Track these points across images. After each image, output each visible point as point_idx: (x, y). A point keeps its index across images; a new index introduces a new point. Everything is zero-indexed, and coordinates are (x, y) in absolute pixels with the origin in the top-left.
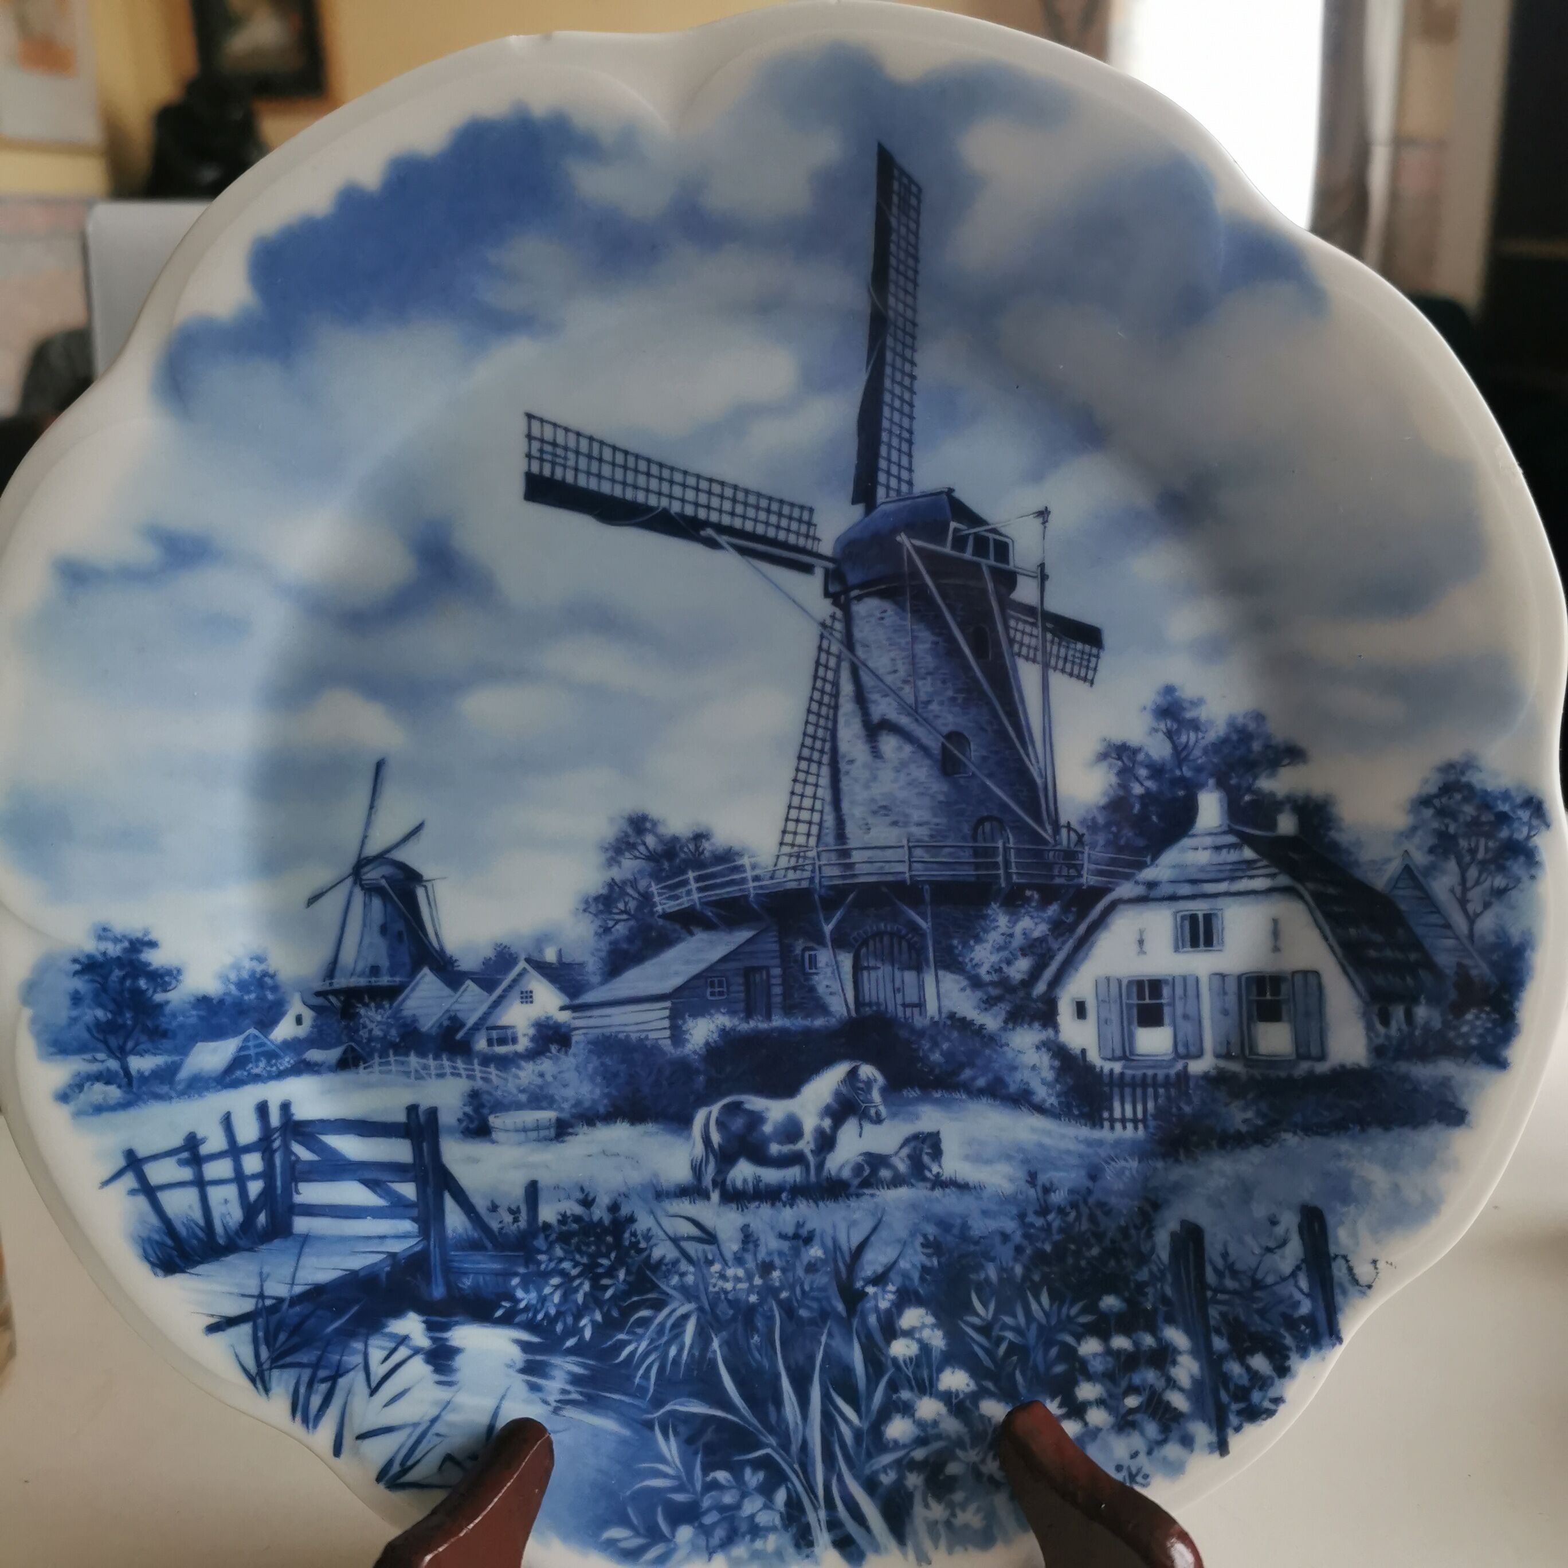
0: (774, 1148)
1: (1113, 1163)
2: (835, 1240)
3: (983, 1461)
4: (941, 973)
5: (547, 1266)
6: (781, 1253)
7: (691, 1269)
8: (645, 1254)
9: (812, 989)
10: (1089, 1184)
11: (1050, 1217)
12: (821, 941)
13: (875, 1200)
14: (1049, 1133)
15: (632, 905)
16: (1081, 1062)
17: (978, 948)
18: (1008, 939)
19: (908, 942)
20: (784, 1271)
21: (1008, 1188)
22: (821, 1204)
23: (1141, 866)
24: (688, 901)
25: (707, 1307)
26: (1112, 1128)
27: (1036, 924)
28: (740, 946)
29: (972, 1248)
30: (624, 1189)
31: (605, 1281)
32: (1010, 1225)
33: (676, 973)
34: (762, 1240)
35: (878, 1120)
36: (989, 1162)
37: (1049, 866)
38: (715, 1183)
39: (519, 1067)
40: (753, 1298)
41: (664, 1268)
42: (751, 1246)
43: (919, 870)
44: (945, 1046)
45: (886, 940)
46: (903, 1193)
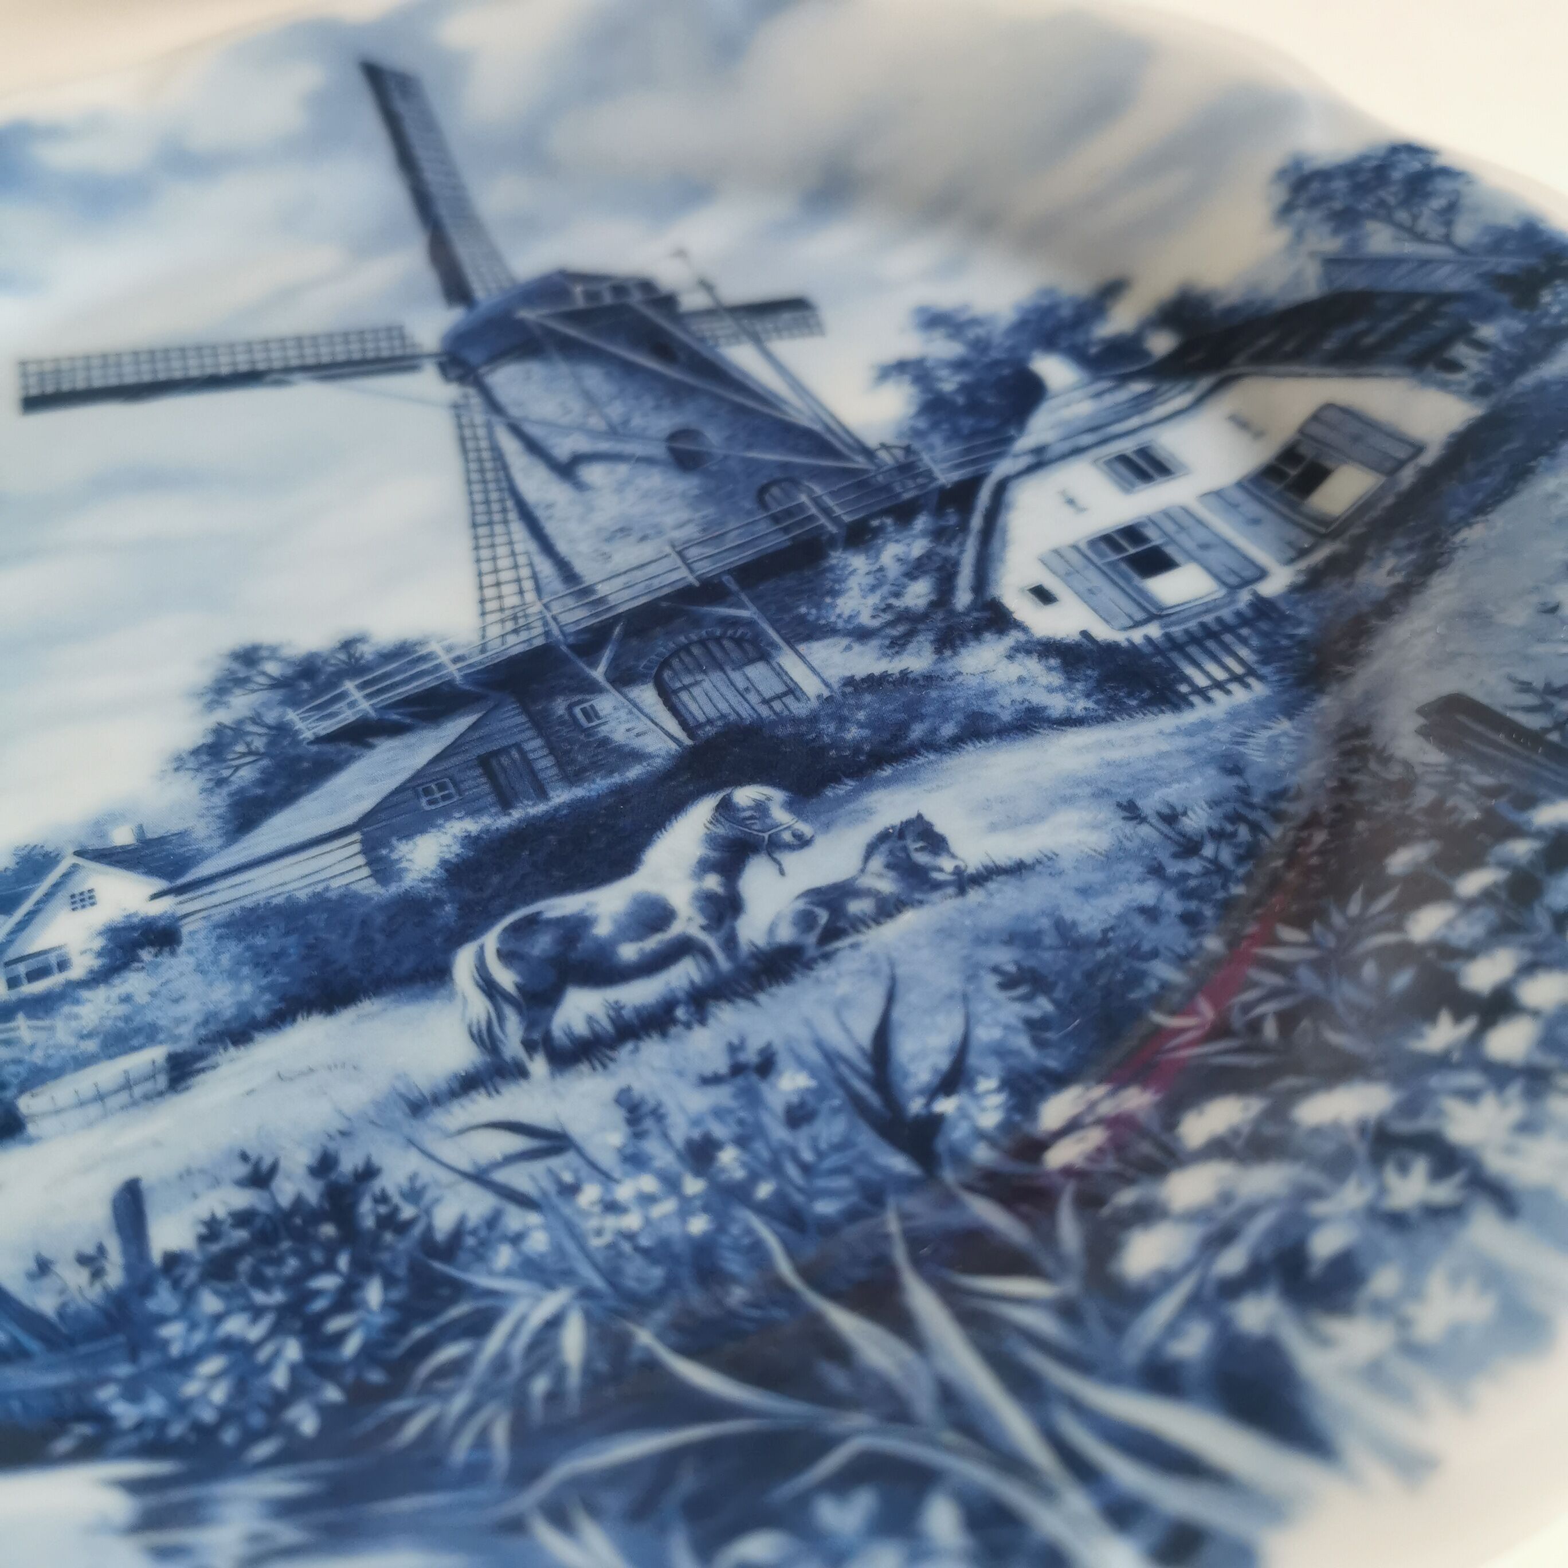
0: (629, 952)
1: (1251, 740)
2: (819, 1044)
3: (1383, 1190)
4: (802, 648)
5: (186, 1341)
6: (719, 1113)
7: (534, 1218)
8: (417, 1231)
9: (605, 742)
10: (1234, 781)
11: (1208, 850)
12: (593, 688)
13: (865, 950)
14: (1111, 743)
15: (259, 744)
16: (1090, 646)
17: (840, 601)
18: (879, 575)
19: (732, 638)
20: (742, 1142)
21: (1100, 840)
22: (762, 997)
23: (1009, 440)
24: (354, 714)
25: (598, 1282)
26: (1209, 700)
27: (909, 545)
28: (462, 735)
29: (1101, 954)
30: (339, 1124)
31: (336, 1324)
32: (1147, 893)
33: (359, 798)
34: (670, 1105)
35: (802, 842)
36: (1036, 818)
37: (887, 488)
38: (530, 1046)
39: (77, 1002)
40: (699, 1225)
41: (470, 1241)
42: (649, 1124)
43: (705, 568)
44: (861, 715)
45: (696, 650)
46: (909, 918)
